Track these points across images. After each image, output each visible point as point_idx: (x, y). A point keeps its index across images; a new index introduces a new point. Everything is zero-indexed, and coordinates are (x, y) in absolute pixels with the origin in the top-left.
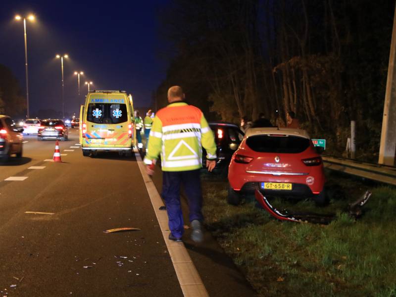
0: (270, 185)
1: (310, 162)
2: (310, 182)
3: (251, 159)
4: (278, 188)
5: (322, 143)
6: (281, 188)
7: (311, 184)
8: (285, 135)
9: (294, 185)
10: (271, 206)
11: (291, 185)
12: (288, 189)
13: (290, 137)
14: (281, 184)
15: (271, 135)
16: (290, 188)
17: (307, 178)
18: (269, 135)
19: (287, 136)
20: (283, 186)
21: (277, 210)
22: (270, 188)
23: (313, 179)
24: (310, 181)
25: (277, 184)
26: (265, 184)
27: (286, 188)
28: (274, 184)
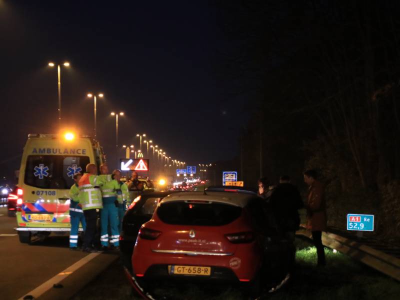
0: (182, 269)
1: (237, 238)
2: (236, 266)
3: (158, 234)
4: (192, 273)
5: (368, 220)
6: (197, 273)
7: (237, 268)
8: (208, 202)
9: (214, 269)
10: (141, 289)
11: (209, 269)
12: (206, 274)
13: (214, 204)
14: (197, 267)
15: (189, 201)
16: (209, 273)
17: (232, 260)
18: (186, 202)
19: (210, 203)
20: (199, 270)
21: (150, 294)
22: (182, 273)
23: (240, 261)
24: (235, 263)
25: (192, 268)
26: (176, 267)
27: (202, 273)
28: (187, 267)
